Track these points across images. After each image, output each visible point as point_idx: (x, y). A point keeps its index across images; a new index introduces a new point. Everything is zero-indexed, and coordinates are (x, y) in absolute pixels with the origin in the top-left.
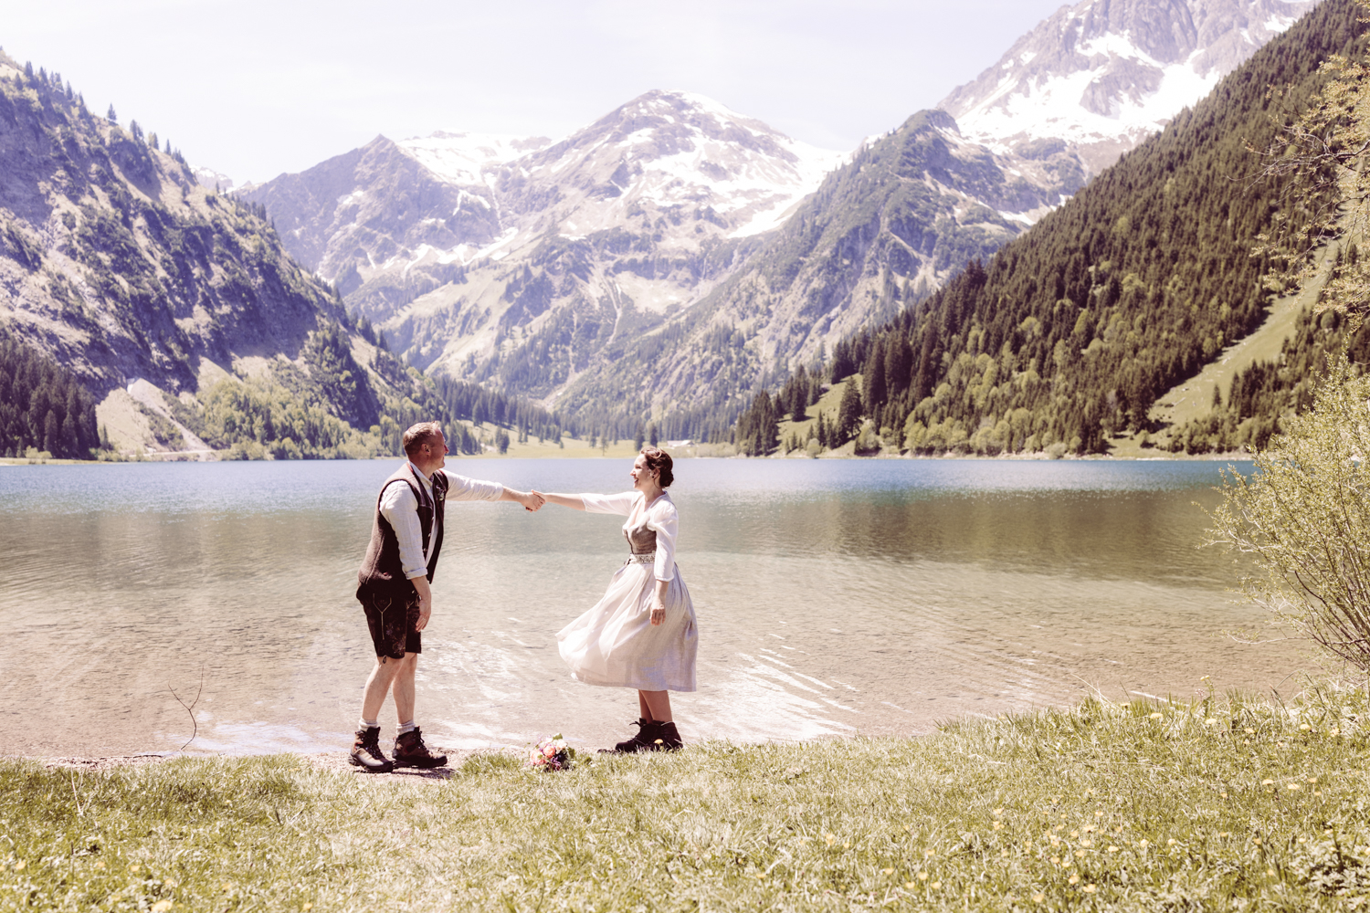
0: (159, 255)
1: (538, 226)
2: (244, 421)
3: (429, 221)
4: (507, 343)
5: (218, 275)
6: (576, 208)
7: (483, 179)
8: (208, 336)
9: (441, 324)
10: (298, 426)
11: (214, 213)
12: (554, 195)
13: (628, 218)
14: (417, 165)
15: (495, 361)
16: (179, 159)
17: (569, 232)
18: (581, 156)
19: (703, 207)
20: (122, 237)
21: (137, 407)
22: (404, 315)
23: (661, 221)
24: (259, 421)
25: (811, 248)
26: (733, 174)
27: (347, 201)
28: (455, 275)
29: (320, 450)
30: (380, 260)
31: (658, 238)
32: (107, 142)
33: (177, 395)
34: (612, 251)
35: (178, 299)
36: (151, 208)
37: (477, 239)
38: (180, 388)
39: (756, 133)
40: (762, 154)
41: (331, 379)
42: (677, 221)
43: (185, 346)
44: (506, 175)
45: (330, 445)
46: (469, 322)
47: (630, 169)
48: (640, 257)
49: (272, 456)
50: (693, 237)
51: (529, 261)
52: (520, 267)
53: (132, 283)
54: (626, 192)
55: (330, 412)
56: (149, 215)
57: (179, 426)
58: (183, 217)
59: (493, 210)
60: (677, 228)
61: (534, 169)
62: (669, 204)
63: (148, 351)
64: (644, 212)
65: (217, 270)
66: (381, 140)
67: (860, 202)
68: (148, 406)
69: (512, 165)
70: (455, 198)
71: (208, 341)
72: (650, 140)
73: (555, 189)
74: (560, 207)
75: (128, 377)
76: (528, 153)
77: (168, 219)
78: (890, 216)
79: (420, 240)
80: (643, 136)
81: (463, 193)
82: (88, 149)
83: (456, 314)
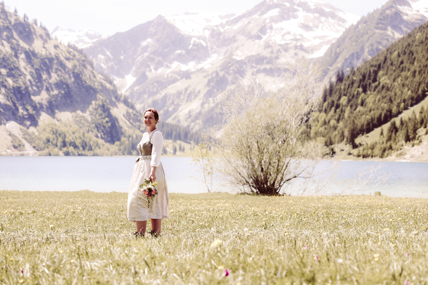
0: (29, 70)
1: (225, 53)
2: (54, 139)
3: (179, 52)
4: (206, 105)
5: (54, 78)
6: (242, 45)
7: (204, 32)
8: (46, 104)
9: (179, 97)
10: (78, 142)
11: (56, 52)
12: (234, 39)
13: (264, 49)
14: (174, 27)
15: (200, 113)
16: (45, 29)
17: (238, 56)
18: (247, 22)
19: (299, 44)
20: (12, 62)
21: (8, 133)
22: (163, 93)
23: (279, 51)
24: (60, 139)
25: (333, 63)
26: (315, 29)
27: (144, 44)
28: (187, 75)
29: (86, 152)
30: (156, 69)
31: (277, 58)
32: (13, 23)
33: (28, 128)
34: (256, 64)
35: (35, 88)
36: (28, 50)
37: (199, 59)
38: (30, 125)
39: (327, 10)
40: (330, 19)
41: (100, 121)
42: (286, 50)
43: (35, 108)
44: (213, 30)
45: (91, 150)
46: (191, 96)
47: (267, 27)
48: (268, 67)
49: (63, 154)
50: (293, 57)
51: (218, 69)
52: (215, 71)
53: (14, 81)
54: (265, 38)
55: (97, 137)
56: (27, 53)
57: (24, 141)
58: (41, 54)
59: (207, 47)
60: (286, 53)
61: (226, 28)
62: (283, 43)
63: (17, 109)
64: (271, 47)
65: (54, 76)
66: (160, 17)
67: (356, 42)
68: (13, 132)
69: (216, 26)
70: (190, 41)
71: (46, 106)
72: (278, 14)
73: (234, 37)
74: (235, 45)
75: (7, 120)
76: (224, 21)
77: (34, 54)
78: (368, 48)
79: (174, 60)
80: (274, 12)
81: (194, 39)
82: (3, 26)
83: (185, 93)
